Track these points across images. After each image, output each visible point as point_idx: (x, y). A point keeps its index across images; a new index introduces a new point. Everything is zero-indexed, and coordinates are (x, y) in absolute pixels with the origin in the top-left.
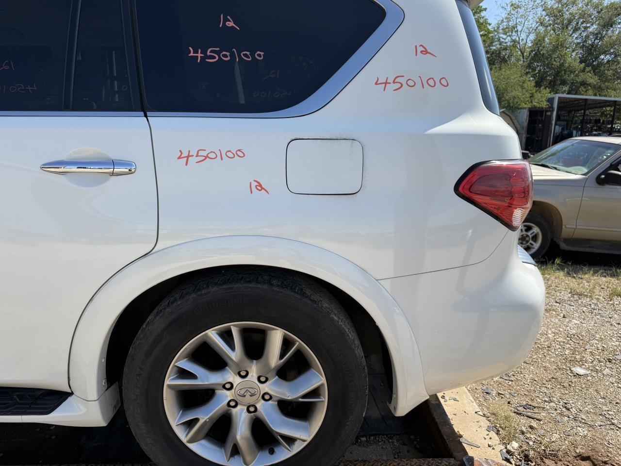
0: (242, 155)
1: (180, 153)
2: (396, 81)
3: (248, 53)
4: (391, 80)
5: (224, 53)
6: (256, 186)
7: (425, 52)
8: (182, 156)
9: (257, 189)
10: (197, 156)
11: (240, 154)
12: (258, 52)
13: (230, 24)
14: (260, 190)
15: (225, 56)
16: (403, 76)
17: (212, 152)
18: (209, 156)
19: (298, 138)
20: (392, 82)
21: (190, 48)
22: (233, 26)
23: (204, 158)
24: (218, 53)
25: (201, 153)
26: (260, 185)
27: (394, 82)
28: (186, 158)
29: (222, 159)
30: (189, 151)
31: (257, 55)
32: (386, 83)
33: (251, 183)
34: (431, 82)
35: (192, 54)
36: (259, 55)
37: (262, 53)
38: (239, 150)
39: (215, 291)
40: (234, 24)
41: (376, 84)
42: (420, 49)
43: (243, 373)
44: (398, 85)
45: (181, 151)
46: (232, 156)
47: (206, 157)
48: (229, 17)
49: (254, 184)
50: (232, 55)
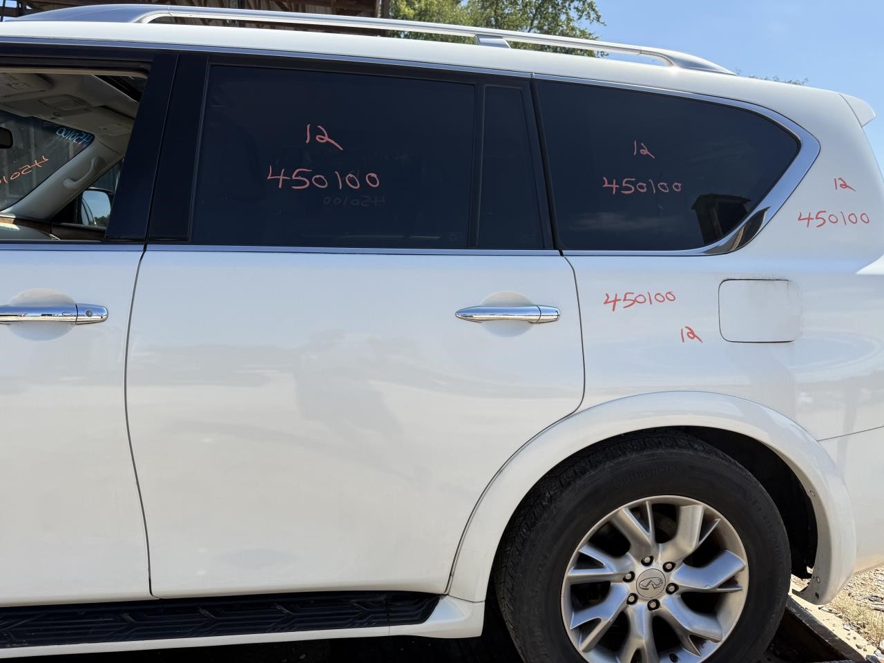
0: (672, 298)
1: (606, 297)
2: (819, 216)
3: (665, 184)
4: (813, 216)
5: (640, 184)
6: (688, 333)
7: (844, 186)
8: (610, 300)
9: (689, 337)
10: (625, 300)
11: (670, 297)
12: (676, 184)
13: (645, 152)
14: (692, 338)
15: (642, 187)
16: (824, 212)
17: (640, 295)
18: (637, 299)
19: (730, 278)
20: (814, 217)
21: (605, 178)
22: (647, 154)
23: (632, 302)
24: (634, 184)
25: (629, 297)
26: (692, 332)
27: (817, 218)
28: (612, 304)
29: (651, 303)
30: (616, 295)
31: (675, 186)
32: (809, 219)
33: (682, 330)
34: (853, 218)
35: (606, 185)
36: (677, 187)
37: (680, 185)
38: (669, 293)
39: (635, 458)
40: (649, 151)
41: (799, 219)
42: (840, 182)
43: (647, 560)
44: (821, 221)
45: (607, 295)
46: (662, 299)
47: (635, 301)
48: (642, 144)
49: (686, 331)
50: (649, 186)
